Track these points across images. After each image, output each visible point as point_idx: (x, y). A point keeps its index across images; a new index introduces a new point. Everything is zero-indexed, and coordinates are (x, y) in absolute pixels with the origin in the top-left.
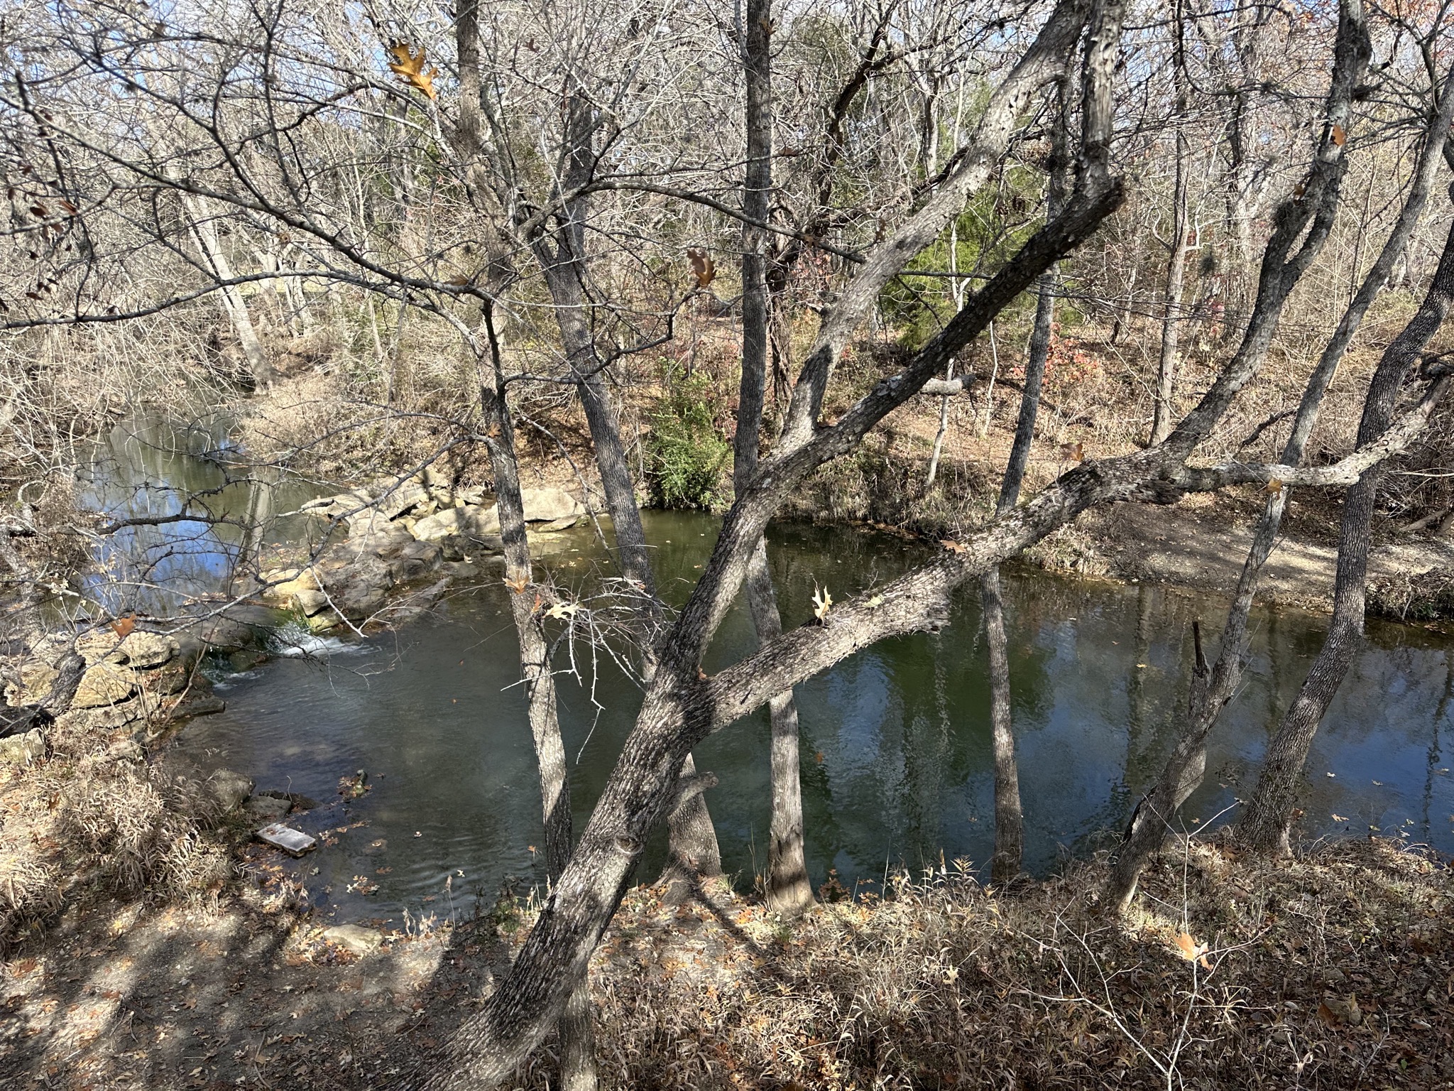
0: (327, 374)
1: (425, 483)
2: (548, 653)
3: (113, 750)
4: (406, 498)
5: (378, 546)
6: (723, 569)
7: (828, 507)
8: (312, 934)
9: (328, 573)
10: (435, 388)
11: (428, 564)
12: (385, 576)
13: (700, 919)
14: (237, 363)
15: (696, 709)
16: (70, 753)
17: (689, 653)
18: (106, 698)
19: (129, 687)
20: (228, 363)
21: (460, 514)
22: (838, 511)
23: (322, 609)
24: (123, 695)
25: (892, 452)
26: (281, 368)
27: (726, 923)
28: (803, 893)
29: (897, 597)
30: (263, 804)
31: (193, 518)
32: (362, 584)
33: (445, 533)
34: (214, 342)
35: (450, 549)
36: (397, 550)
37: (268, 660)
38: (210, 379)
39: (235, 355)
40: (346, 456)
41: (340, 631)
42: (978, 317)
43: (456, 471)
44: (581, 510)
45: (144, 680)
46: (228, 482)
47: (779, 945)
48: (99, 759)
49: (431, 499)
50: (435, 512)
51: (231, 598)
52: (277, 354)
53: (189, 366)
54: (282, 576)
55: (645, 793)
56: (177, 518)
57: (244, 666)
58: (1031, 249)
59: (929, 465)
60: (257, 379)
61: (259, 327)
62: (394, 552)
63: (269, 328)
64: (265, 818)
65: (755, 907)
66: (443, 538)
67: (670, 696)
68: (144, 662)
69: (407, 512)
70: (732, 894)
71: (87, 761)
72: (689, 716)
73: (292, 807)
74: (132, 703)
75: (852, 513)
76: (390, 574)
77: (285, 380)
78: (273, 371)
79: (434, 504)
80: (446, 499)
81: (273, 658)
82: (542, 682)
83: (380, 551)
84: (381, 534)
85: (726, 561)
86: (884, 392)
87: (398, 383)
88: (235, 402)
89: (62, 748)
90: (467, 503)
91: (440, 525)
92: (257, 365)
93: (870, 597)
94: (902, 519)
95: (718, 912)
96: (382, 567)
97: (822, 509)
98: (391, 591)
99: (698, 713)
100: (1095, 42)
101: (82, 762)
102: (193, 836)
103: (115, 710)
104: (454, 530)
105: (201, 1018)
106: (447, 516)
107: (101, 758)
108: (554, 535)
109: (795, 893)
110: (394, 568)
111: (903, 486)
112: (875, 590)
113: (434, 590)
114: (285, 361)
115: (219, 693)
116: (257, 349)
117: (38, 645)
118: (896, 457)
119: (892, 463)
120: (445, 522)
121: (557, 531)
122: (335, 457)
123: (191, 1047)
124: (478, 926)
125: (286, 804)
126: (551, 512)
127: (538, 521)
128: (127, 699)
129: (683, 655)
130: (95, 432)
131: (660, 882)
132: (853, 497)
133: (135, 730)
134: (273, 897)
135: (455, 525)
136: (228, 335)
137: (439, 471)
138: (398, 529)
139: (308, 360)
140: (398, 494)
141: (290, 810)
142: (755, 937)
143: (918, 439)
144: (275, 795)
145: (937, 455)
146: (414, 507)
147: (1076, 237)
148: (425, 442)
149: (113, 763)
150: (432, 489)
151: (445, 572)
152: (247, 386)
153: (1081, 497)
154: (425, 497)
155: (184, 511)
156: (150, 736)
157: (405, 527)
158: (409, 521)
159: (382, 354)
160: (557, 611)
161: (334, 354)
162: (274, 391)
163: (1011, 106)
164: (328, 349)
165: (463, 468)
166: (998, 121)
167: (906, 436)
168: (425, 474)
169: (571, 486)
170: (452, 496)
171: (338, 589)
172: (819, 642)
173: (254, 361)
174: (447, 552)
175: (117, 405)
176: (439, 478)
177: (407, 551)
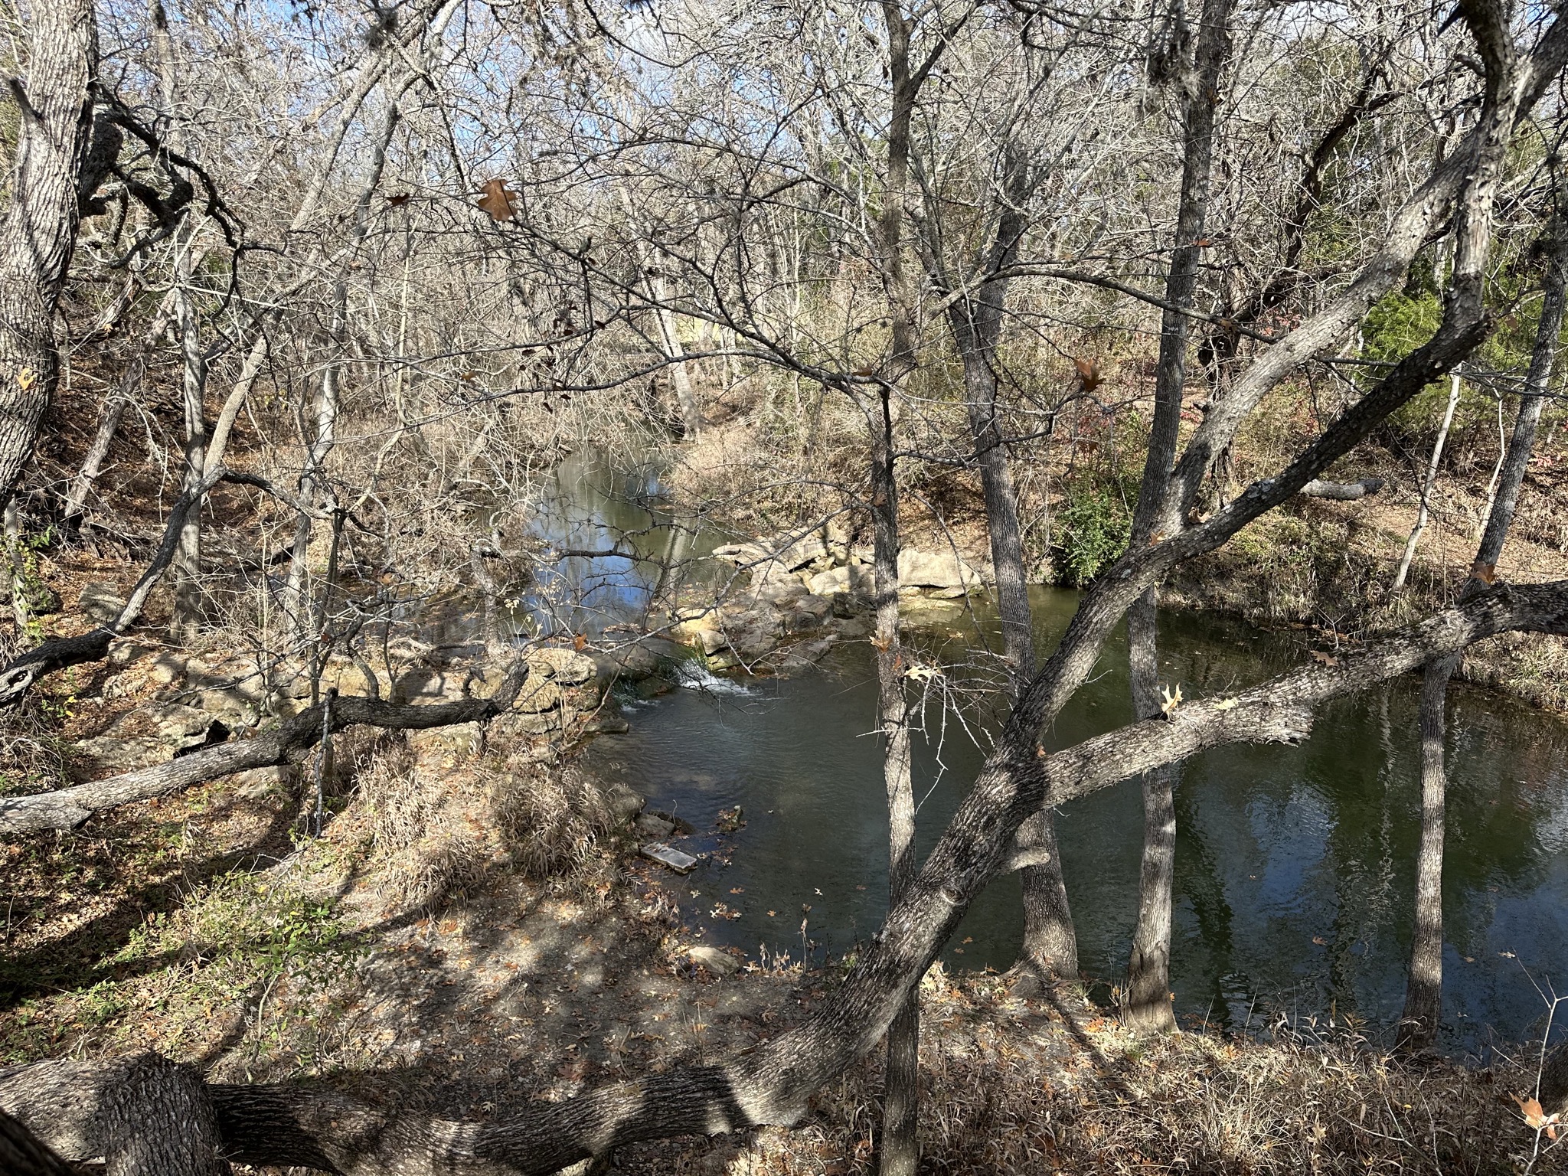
0: (749, 425)
1: (824, 538)
2: (907, 712)
3: (536, 752)
4: (806, 551)
5: (776, 596)
6: (1071, 652)
7: (1265, 603)
8: (679, 950)
9: (728, 617)
10: (845, 444)
11: (819, 619)
12: (779, 625)
13: (1046, 1018)
14: (670, 409)
15: (1031, 783)
16: (501, 751)
17: (1030, 729)
18: (533, 706)
19: (552, 699)
20: (662, 408)
21: (853, 572)
22: (1277, 611)
23: (720, 650)
24: (548, 705)
25: (1352, 547)
26: (708, 415)
27: (1073, 1027)
28: (1162, 1016)
29: (1253, 703)
30: (650, 821)
31: (622, 555)
32: (758, 632)
33: (837, 589)
34: (653, 389)
35: (840, 606)
36: (792, 601)
37: (670, 691)
38: (645, 422)
39: (669, 404)
40: (756, 506)
41: (732, 673)
42: (1352, 430)
43: (856, 529)
44: (976, 580)
45: (565, 696)
46: (654, 525)
47: (1126, 1061)
48: (523, 760)
49: (829, 555)
50: (831, 568)
51: (644, 630)
52: (707, 402)
53: (628, 409)
54: (689, 614)
55: (974, 853)
56: (610, 553)
57: (648, 694)
58: (1401, 371)
59: (1398, 567)
60: (687, 425)
61: (694, 376)
62: (789, 605)
63: (703, 377)
64: (651, 835)
65: (1108, 1019)
66: (836, 595)
67: (1007, 767)
68: (567, 679)
69: (806, 565)
70: (1086, 1001)
71: (513, 759)
72: (1022, 788)
73: (675, 829)
74: (554, 714)
75: (1293, 615)
76: (783, 624)
77: (711, 428)
78: (702, 420)
79: (831, 560)
80: (842, 556)
81: (675, 689)
82: (900, 738)
83: (777, 601)
84: (779, 585)
85: (1076, 646)
86: (1256, 495)
87: (811, 439)
88: (667, 445)
89: (496, 745)
90: (863, 562)
91: (834, 581)
92: (689, 412)
93: (1223, 698)
94: (1355, 627)
95: (1066, 1015)
96: (777, 617)
97: (1255, 605)
98: (784, 641)
99: (1032, 786)
100: (1470, 181)
101: (510, 760)
102: (590, 839)
103: (540, 718)
104: (844, 587)
105: (580, 1002)
106: (841, 572)
107: (525, 759)
108: (945, 603)
109: (1154, 1013)
110: (788, 619)
111: (1363, 588)
112: (1231, 693)
113: (823, 645)
114: (714, 409)
115: (625, 715)
116: (689, 397)
117: (495, 649)
118: (1357, 553)
119: (1351, 560)
120: (839, 578)
121: (949, 599)
122: (747, 506)
123: (570, 1025)
124: (827, 974)
125: (670, 825)
126: (944, 579)
127: (929, 586)
128: (550, 710)
129: (1023, 729)
130: (546, 466)
131: (1011, 973)
132: (1297, 596)
133: (553, 738)
134: (649, 908)
135: (847, 583)
136: (666, 382)
137: (840, 528)
138: (794, 581)
139: (734, 410)
140: (799, 547)
141: (672, 833)
142: (1103, 1049)
143: (1390, 534)
144: (663, 816)
145: (1410, 555)
146: (813, 561)
147: (1444, 364)
148: (830, 497)
149: (533, 764)
150: (831, 545)
151: (833, 629)
152: (678, 432)
153: (1484, 622)
154: (823, 552)
155: (616, 547)
156: (564, 746)
157: (802, 580)
158: (806, 574)
159: (800, 408)
160: (914, 673)
161: (758, 407)
162: (700, 436)
163: (1425, 213)
164: (752, 402)
165: (863, 526)
166: (1408, 229)
167: (1373, 529)
168: (826, 530)
169: (970, 554)
170: (848, 554)
171: (736, 633)
172: (1162, 737)
173: (685, 409)
174: (838, 608)
175: (566, 442)
176: (839, 534)
177: (801, 603)
